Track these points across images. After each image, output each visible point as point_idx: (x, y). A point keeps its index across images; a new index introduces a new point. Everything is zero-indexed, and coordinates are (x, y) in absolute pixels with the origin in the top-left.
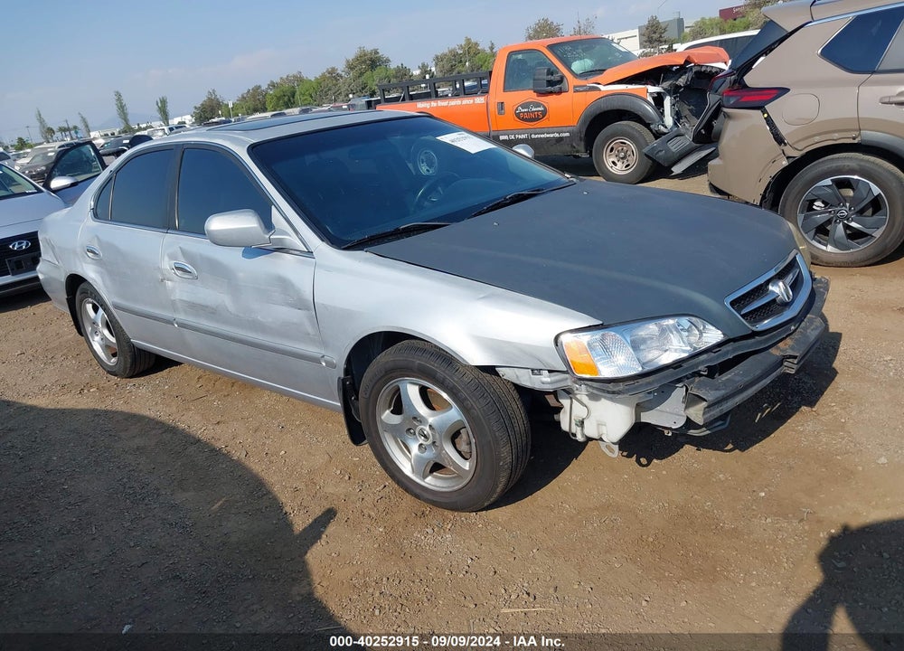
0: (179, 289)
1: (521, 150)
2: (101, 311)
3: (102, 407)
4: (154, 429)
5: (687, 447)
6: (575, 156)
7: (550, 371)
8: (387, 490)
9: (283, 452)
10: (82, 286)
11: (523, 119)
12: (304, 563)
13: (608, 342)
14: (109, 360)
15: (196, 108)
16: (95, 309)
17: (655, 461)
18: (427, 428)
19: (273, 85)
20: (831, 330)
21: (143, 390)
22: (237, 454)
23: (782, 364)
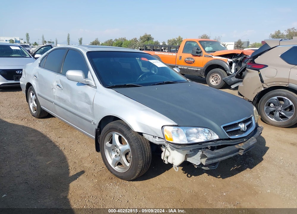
0: (56, 92)
1: (175, 69)
2: (34, 95)
3: (26, 125)
4: (39, 135)
5: (205, 174)
6: (201, 77)
7: (159, 138)
8: (103, 168)
9: (76, 150)
10: (31, 87)
11: (187, 63)
12: (68, 186)
13: (179, 132)
14: (34, 111)
15: (91, 42)
16: (33, 95)
17: (193, 176)
18: (119, 150)
19: (116, 40)
20: (266, 146)
21: (41, 123)
22: (62, 148)
23: (238, 151)
